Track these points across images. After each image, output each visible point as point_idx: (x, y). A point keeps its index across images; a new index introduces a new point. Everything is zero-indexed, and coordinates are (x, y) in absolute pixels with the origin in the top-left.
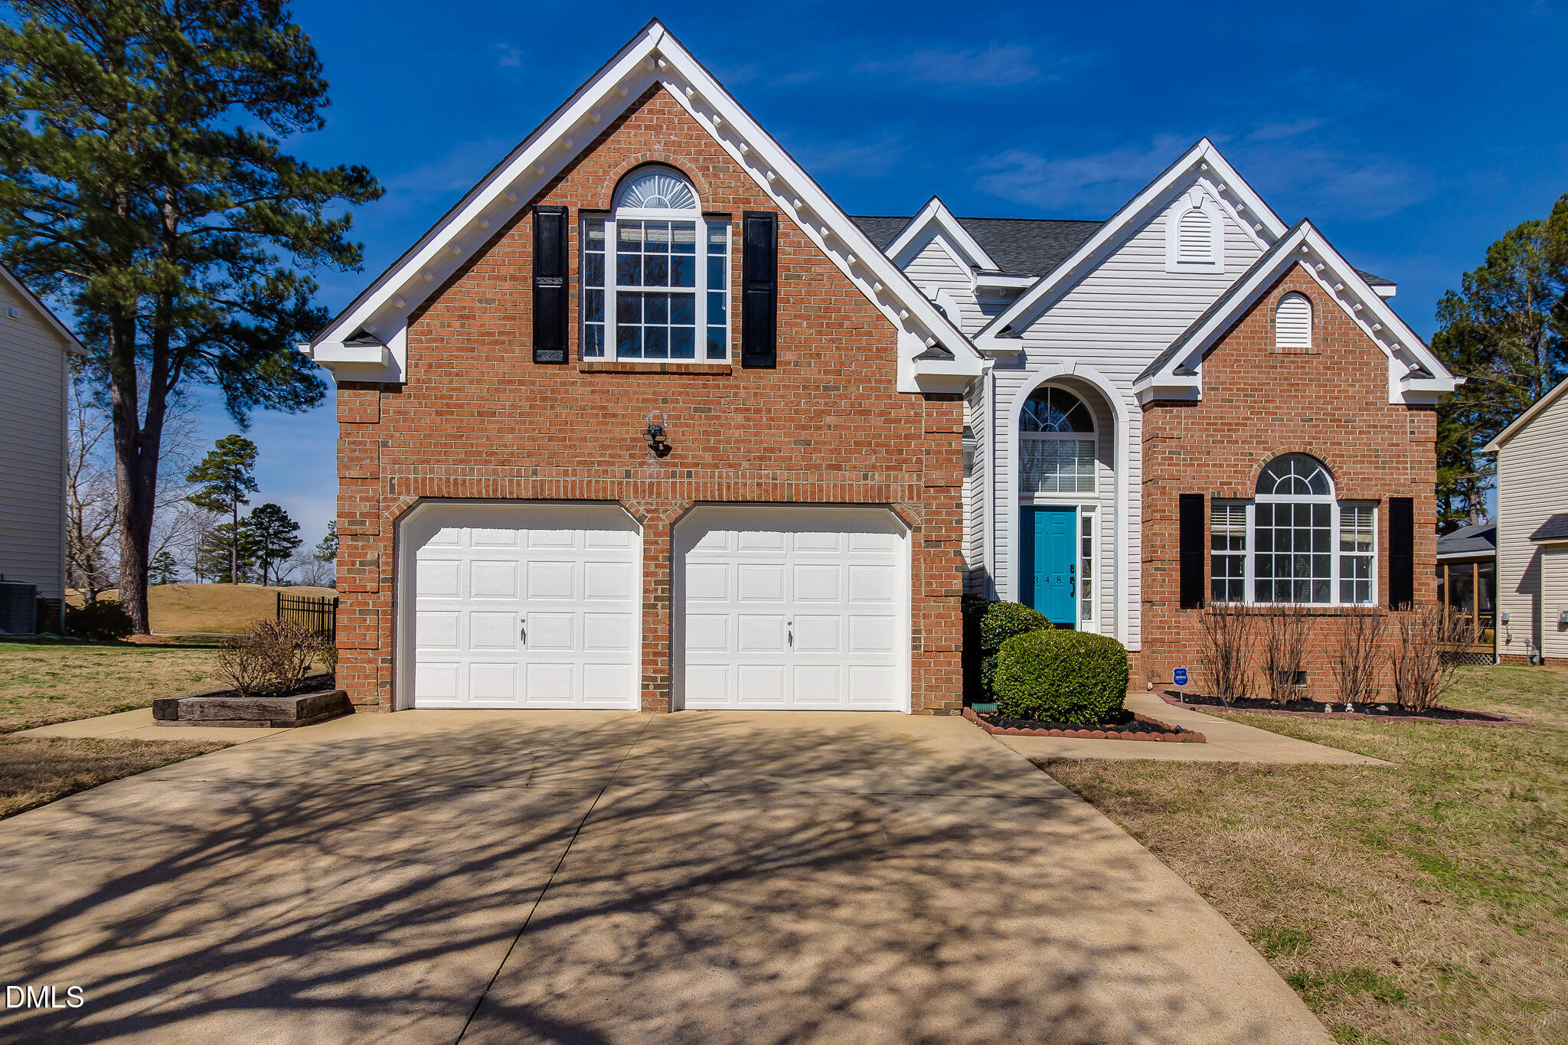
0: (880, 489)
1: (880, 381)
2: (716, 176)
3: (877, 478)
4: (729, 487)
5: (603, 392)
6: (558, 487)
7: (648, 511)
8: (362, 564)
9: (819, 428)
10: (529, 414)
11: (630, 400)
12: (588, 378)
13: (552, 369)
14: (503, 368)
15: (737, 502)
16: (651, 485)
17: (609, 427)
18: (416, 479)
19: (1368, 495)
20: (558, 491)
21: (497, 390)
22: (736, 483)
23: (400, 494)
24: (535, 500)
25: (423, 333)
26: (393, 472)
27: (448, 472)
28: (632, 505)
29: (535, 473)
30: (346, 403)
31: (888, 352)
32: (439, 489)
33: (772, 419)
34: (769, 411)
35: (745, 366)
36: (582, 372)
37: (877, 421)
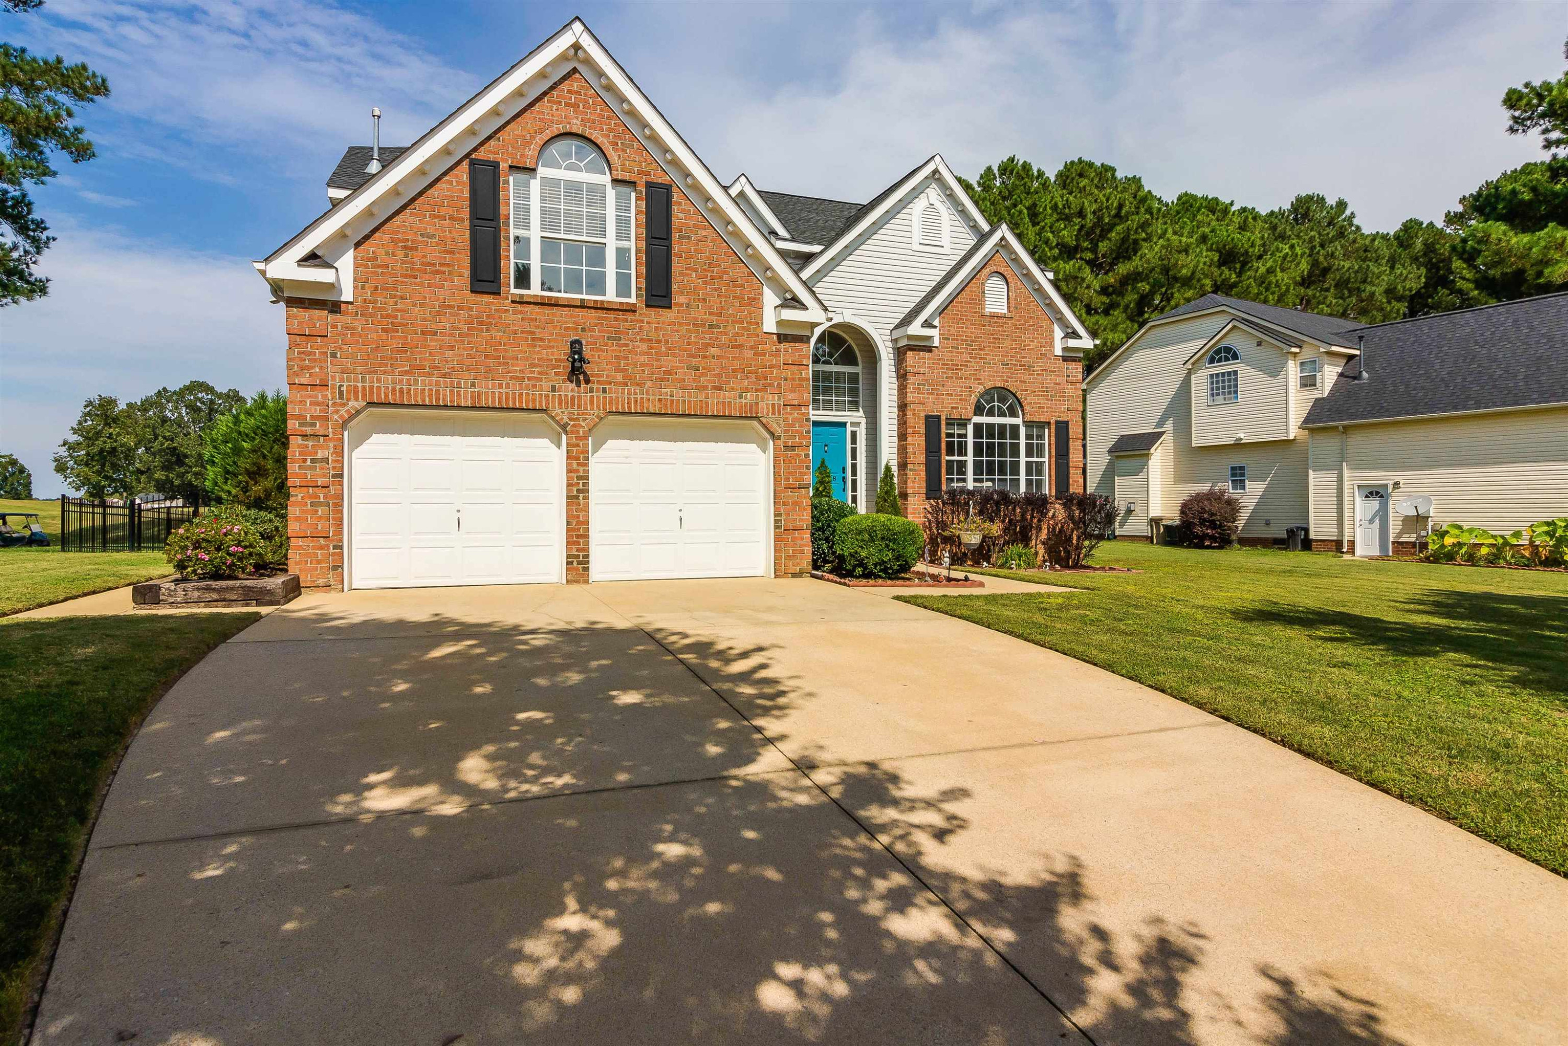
0: (751, 406)
1: (751, 323)
2: (624, 151)
3: (749, 397)
4: (636, 401)
5: (532, 320)
6: (493, 397)
7: (571, 419)
8: (312, 461)
9: (705, 357)
10: (467, 335)
11: (555, 328)
12: (519, 307)
13: (486, 299)
14: (444, 294)
15: (642, 414)
16: (573, 398)
17: (537, 349)
18: (364, 388)
19: (1043, 419)
20: (493, 401)
21: (438, 313)
22: (642, 399)
23: (349, 400)
24: (473, 408)
25: (369, 259)
26: (342, 380)
27: (394, 382)
28: (557, 414)
29: (473, 385)
30: (295, 317)
31: (756, 302)
32: (386, 396)
33: (669, 349)
34: (667, 342)
35: (647, 306)
36: (513, 302)
37: (749, 354)
